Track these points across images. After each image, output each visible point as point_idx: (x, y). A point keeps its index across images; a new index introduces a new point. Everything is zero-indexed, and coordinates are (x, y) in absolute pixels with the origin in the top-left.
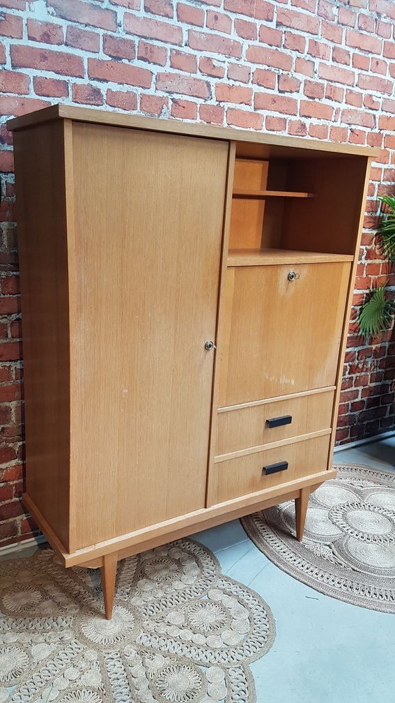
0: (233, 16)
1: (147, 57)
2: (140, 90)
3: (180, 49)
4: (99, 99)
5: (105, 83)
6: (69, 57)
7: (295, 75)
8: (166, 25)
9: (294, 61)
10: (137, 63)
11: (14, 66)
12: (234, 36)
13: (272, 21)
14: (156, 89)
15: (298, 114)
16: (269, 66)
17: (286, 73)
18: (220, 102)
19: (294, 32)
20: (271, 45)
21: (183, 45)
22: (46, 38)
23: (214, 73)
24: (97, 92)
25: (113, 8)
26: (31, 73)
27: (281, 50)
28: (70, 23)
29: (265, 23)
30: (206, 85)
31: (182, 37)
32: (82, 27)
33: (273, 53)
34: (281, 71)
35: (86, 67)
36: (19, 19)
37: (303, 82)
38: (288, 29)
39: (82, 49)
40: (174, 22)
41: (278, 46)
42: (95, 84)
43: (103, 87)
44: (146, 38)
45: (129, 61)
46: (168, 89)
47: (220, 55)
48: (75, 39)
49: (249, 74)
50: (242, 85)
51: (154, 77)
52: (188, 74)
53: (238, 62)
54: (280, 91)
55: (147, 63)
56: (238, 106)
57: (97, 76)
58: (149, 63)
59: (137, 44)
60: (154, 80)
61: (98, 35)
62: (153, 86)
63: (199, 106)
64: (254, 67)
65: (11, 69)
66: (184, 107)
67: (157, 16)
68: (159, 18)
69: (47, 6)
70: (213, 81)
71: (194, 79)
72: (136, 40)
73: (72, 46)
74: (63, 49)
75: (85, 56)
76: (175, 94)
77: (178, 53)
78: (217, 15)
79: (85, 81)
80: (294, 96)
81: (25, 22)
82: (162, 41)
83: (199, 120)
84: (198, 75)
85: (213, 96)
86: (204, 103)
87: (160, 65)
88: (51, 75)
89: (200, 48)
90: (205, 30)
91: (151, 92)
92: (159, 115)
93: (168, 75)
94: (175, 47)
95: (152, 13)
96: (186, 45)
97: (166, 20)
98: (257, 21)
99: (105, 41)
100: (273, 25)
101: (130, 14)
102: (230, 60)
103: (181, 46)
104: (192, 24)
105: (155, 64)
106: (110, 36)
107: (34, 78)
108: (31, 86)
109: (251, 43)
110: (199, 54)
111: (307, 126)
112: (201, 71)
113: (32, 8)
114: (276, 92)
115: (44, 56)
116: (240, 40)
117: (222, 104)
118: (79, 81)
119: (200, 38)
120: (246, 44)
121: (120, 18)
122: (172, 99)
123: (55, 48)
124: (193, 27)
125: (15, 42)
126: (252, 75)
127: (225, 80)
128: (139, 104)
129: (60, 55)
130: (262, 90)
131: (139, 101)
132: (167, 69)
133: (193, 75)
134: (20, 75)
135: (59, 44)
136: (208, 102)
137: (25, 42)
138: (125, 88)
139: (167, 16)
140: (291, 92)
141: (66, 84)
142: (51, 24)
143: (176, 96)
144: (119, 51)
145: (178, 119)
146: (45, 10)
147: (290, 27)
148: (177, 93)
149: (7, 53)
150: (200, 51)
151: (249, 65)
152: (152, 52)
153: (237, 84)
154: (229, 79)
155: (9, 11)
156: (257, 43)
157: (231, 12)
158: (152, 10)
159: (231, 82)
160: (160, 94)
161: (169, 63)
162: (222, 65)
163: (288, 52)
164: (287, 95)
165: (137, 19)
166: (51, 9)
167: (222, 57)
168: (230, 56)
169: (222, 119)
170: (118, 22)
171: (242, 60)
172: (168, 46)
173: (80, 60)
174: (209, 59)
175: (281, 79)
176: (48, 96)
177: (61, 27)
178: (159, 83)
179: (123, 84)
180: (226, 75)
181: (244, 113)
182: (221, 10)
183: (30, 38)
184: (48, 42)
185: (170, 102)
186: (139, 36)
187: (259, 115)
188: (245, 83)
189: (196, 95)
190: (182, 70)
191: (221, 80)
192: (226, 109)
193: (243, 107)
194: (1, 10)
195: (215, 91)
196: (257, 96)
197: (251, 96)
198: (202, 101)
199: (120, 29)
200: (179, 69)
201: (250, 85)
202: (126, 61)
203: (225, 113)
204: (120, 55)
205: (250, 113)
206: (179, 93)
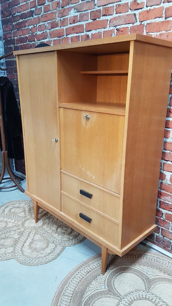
1: (106, 14)
2: (103, 30)
3: (120, 3)
6: (80, 26)
10: (102, 18)
11: (66, 36)
14: (110, 27)
18: (142, 22)
23: (138, 7)
24: (88, 36)
26: (70, 36)
28: (80, 13)
30: (133, 16)
32: (83, 13)
35: (85, 28)
36: (67, 18)
39: (84, 21)
42: (88, 33)
43: (90, 33)
44: (105, 5)
45: (99, 19)
46: (115, 25)
48: (82, 18)
50: (156, 7)
51: (109, 21)
52: (124, 14)
55: (106, 16)
56: (153, 21)
57: (88, 30)
59: (102, 10)
60: (109, 23)
61: (88, 13)
62: (108, 26)
63: (129, 28)
66: (122, 31)
70: (137, 12)
71: (127, 15)
72: (101, 8)
73: (81, 21)
74: (78, 24)
75: (84, 23)
76: (118, 26)
77: (119, 5)
79: (85, 33)
81: (69, 19)
82: (112, 3)
84: (130, 12)
85: (138, 20)
86: (133, 26)
87: (111, 15)
88: (75, 35)
91: (107, 28)
93: (115, 18)
94: (118, 3)
99: (91, 14)
105: (109, 15)
106: (93, 11)
107: (71, 38)
108: (70, 40)
112: (131, 9)
113: (70, 13)
115: (73, 28)
117: (143, 23)
118: (83, 34)
121: (96, 2)
122: (116, 29)
123: (76, 24)
125: (67, 27)
127: (145, 9)
128: (102, 36)
129: (77, 26)
131: (102, 35)
132: (115, 15)
133: (127, 13)
134: (68, 38)
135: (77, 22)
136: (135, 24)
138: (98, 31)
141: (79, 36)
142: (75, 16)
143: (118, 27)
144: (95, 16)
146: (74, 11)
148: (119, 25)
149: (65, 32)
152: (107, 10)
153: (153, 8)
154: (147, 7)
155: (65, 17)
159: (149, 8)
160: (111, 28)
161: (115, 12)
169: (143, 31)
170: (95, 4)
172: (115, 4)
173: (83, 25)
177: (78, 16)
179: (96, 30)
180: (145, 5)
181: (158, 24)
183: (70, 24)
184: (74, 23)
185: (116, 31)
186: (103, 6)
187: (168, 21)
188: (158, 5)
189: (129, 22)
190: (121, 13)
191: (142, 10)
192: (145, 24)
193: (158, 20)
194: (63, 18)
195: (139, 17)
196: (167, 9)
197: (163, 11)
198: (131, 25)
199: (96, 7)
200: (119, 13)
201: (162, 5)
202: (98, 19)
203: (145, 27)
204: (96, 18)
205: (163, 22)
206: (120, 25)
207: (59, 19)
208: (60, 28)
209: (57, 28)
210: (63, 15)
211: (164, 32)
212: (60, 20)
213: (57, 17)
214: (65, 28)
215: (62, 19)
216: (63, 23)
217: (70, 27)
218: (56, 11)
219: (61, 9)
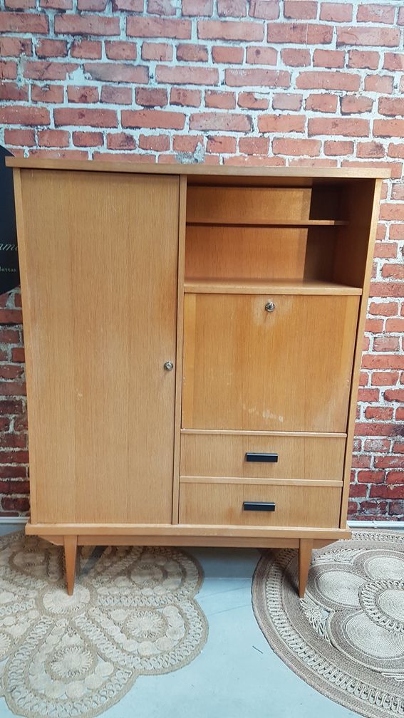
0: (279, 48)
1: (180, 101)
2: (173, 132)
3: (215, 88)
4: (132, 144)
5: (138, 130)
6: (104, 111)
7: (364, 94)
8: (200, 69)
9: (363, 80)
10: (170, 108)
11: (57, 126)
12: (280, 66)
13: (330, 43)
14: (190, 129)
15: (371, 135)
16: (326, 90)
17: (351, 93)
18: (263, 133)
19: (360, 49)
20: (330, 68)
21: (220, 84)
22: (84, 99)
23: (256, 106)
24: (130, 139)
25: (145, 63)
26: (70, 129)
27: (345, 70)
28: (104, 83)
29: (320, 47)
30: (246, 119)
31: (218, 77)
32: (114, 85)
33: (333, 75)
34: (344, 93)
35: (119, 118)
36: (61, 87)
37: (377, 101)
38: (354, 48)
39: (116, 103)
40: (210, 64)
41: (339, 67)
42: (128, 132)
43: (136, 134)
44: (178, 84)
45: (161, 107)
46: (204, 128)
47: (263, 87)
48: (109, 96)
49: (301, 101)
50: (291, 113)
51: (187, 118)
52: (225, 111)
53: (286, 92)
54: (343, 114)
55: (180, 106)
56: (287, 135)
57: (130, 124)
58: (182, 106)
59: (169, 91)
60: (187, 121)
61: (131, 89)
62: (187, 127)
63: (238, 140)
64: (306, 94)
65: (54, 128)
66: (221, 143)
67: (190, 63)
68: (191, 64)
69: (84, 73)
70: (254, 114)
71: (233, 115)
72: (169, 88)
73: (106, 102)
74: (99, 106)
75: (118, 109)
76: (211, 131)
77: (213, 92)
78: (259, 49)
79: (120, 130)
80: (365, 116)
81: (65, 89)
82: (195, 84)
83: (238, 153)
84: (238, 110)
85: (256, 127)
86: (244, 136)
87: (194, 107)
88: (89, 129)
89: (239, 84)
90: (245, 66)
91: (185, 131)
92: (193, 153)
93: (203, 115)
94: (210, 88)
95: (185, 61)
96: (222, 84)
97: (200, 64)
98: (309, 47)
99: (137, 93)
100: (332, 47)
101: (161, 66)
102: (275, 91)
103: (217, 86)
104: (230, 63)
105: (188, 106)
106: (142, 88)
107: (73, 133)
108: (71, 140)
109: (302, 69)
110: (237, 91)
111: (386, 147)
112: (240, 106)
113: (71, 77)
114: (338, 115)
115: (82, 114)
116: (289, 69)
117: (266, 135)
118: (113, 131)
119: (239, 75)
120: (295, 72)
121: (152, 71)
122: (207, 137)
123: (91, 106)
124: (231, 66)
125: (57, 106)
126: (304, 102)
127: (270, 112)
128: (171, 145)
129: (96, 111)
130: (318, 115)
131: (171, 142)
132: (202, 109)
133: (231, 111)
134: (62, 131)
135: (94, 103)
136: (250, 135)
137: (66, 105)
138: (157, 132)
139: (201, 60)
140: (360, 112)
141: (101, 135)
142: (88, 87)
143: (211, 133)
144: (150, 100)
145: (215, 154)
146: (83, 76)
147: (356, 45)
148: (213, 130)
149: (51, 116)
150: (239, 86)
151: (301, 92)
152: (184, 95)
153: (285, 113)
154: (274, 109)
155: (52, 83)
156: (311, 68)
157: (276, 43)
158: (184, 58)
159: (278, 112)
160: (194, 133)
161: (203, 103)
162: (266, 96)
163: (354, 71)
164: (353, 116)
165: (170, 68)
166: (88, 75)
167: (265, 89)
168: (275, 86)
169: (267, 150)
170: (150, 74)
171: (292, 88)
172: (203, 88)
173: (114, 113)
174: (250, 93)
175: (345, 101)
176: (85, 146)
177: (96, 88)
178: (192, 123)
179: (155, 128)
180: (270, 106)
181: (295, 141)
182: (264, 44)
183: (70, 101)
184: (85, 102)
185: (206, 140)
186: (172, 84)
187: (314, 141)
188: (296, 110)
189: (235, 129)
190: (218, 108)
191: (265, 112)
192: (272, 139)
193: (295, 135)
194: (45, 82)
195: (258, 123)
196: (311, 122)
197: (303, 123)
198: (242, 135)
199: (152, 81)
200: (215, 107)
201: (302, 112)
202: (158, 108)
203: (271, 144)
204: (152, 103)
205: (304, 141)
206: (216, 130)
207: (31, 82)
208: (34, 105)
209: (22, 103)
210: (45, 77)
211: (306, 157)
212: (34, 86)
213: (21, 77)
214: (51, 108)
215: (39, 84)
216: (45, 94)
217: (70, 109)
218: (16, 60)
219: (35, 58)
